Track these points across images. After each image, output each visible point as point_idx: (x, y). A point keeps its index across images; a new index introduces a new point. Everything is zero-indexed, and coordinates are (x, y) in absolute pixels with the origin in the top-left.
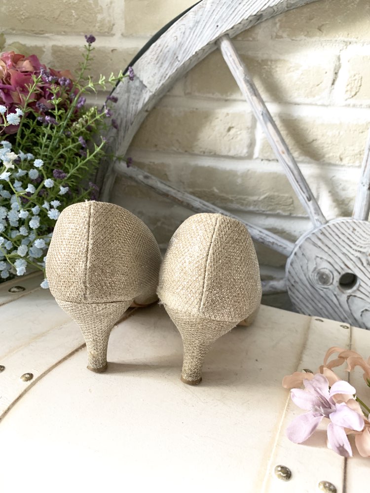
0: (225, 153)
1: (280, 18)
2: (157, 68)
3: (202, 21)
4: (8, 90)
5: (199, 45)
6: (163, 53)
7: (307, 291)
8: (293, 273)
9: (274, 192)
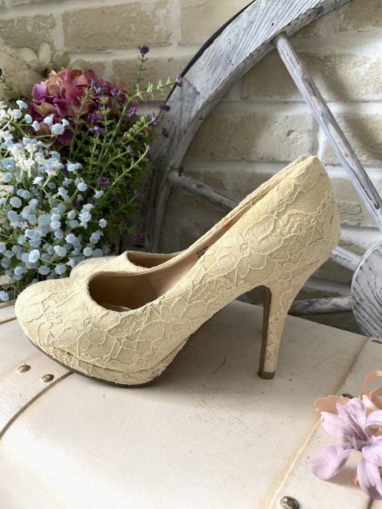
1: (345, 9)
2: (210, 74)
3: (257, 21)
4: (64, 104)
5: (253, 46)
6: (217, 58)
7: (375, 310)
8: (358, 289)
9: (340, 199)
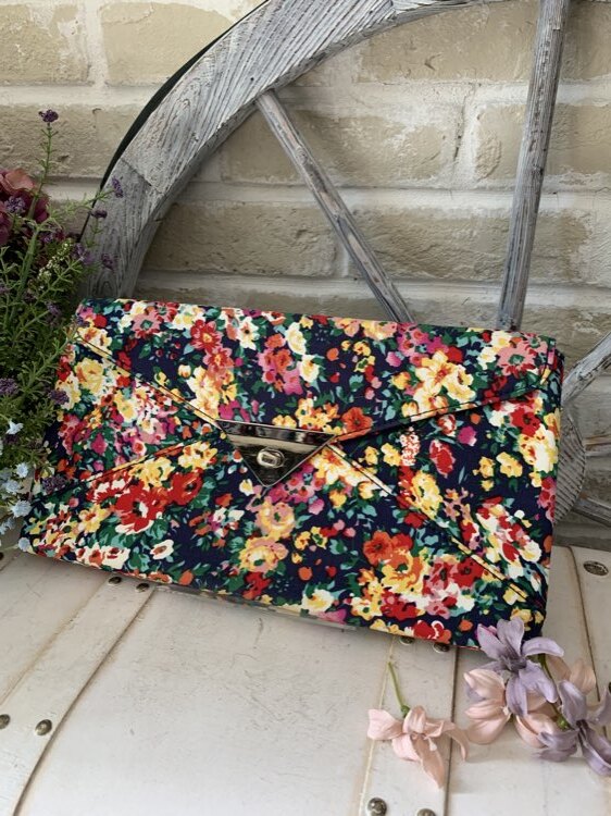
0: (295, 271)
1: (361, 48)
2: (163, 154)
3: (226, 71)
5: (226, 113)
6: (170, 128)
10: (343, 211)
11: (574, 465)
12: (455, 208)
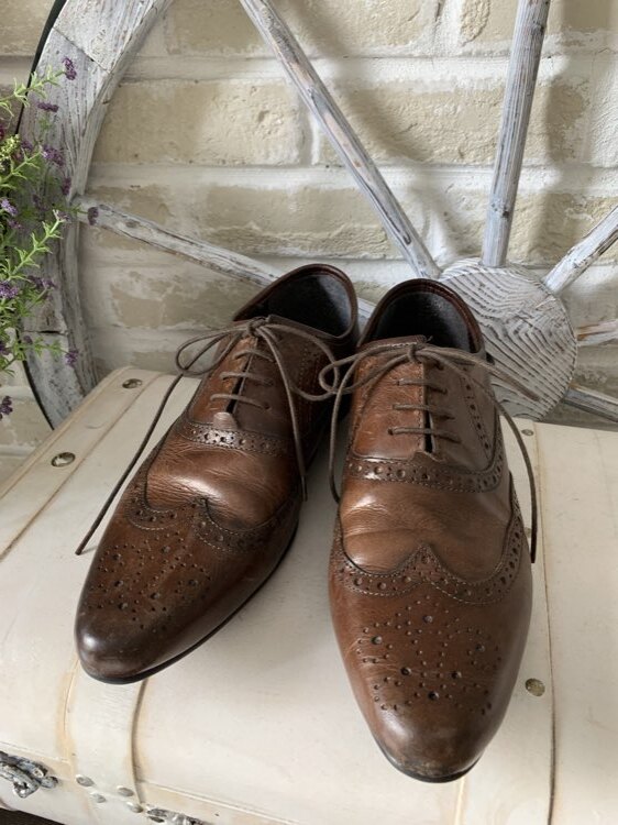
0: (261, 163)
2: (104, 20)
9: (354, 222)
10: (317, 85)
11: (565, 357)
12: (437, 78)
